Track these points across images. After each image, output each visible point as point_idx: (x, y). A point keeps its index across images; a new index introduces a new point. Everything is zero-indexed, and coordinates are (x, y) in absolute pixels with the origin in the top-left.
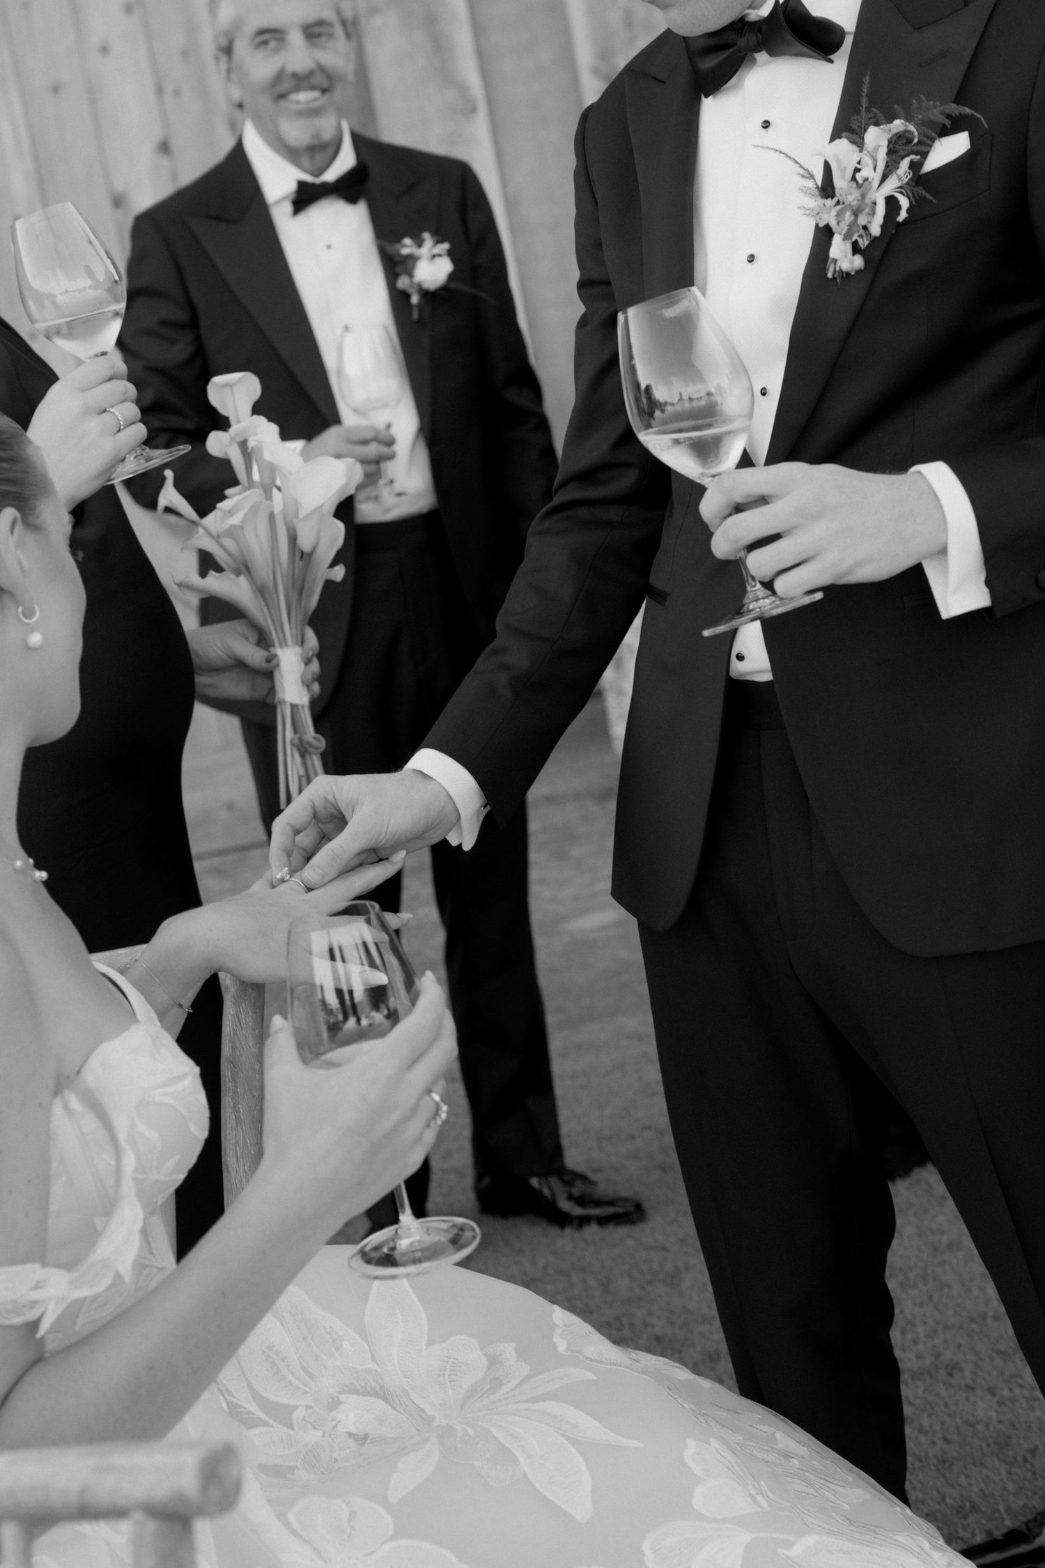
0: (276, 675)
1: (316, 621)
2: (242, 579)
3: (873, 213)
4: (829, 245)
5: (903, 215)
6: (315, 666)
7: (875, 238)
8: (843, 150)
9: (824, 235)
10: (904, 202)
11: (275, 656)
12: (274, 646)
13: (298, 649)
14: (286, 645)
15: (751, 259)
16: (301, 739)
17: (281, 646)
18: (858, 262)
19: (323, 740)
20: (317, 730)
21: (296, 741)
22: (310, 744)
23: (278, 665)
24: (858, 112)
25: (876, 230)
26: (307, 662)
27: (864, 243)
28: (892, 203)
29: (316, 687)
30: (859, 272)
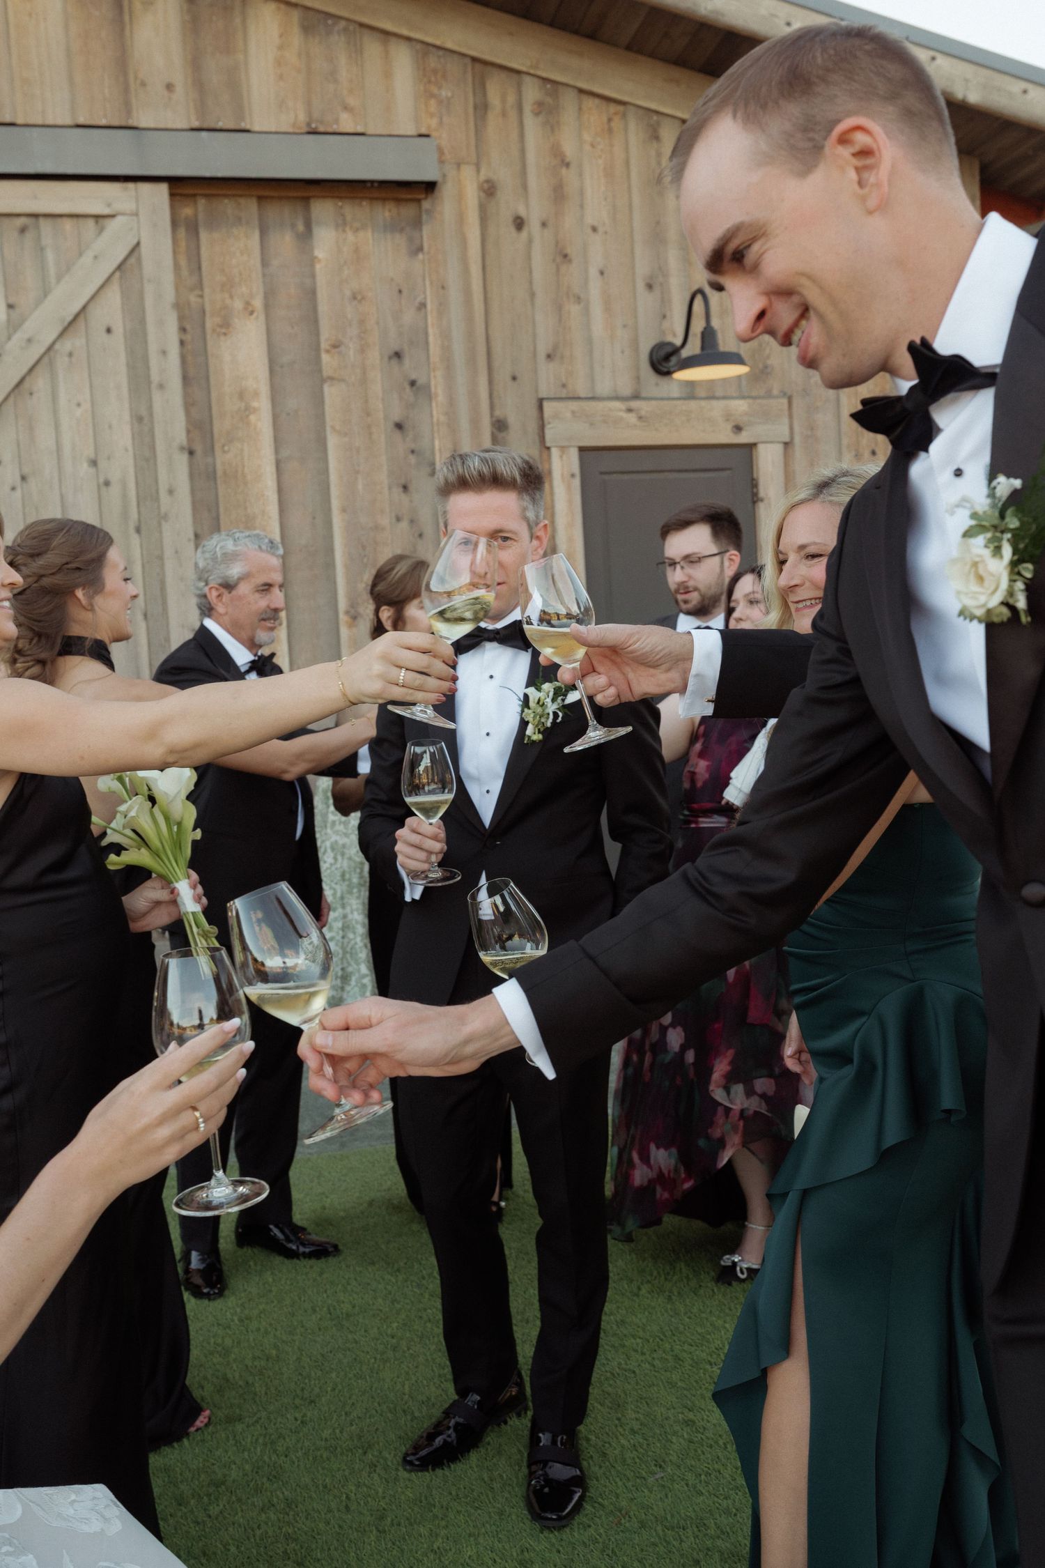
0: (178, 899)
1: (193, 864)
2: (143, 850)
3: (548, 718)
4: (526, 729)
5: (559, 720)
6: (200, 889)
7: (547, 728)
8: (531, 691)
9: (524, 724)
10: (560, 714)
11: (175, 888)
12: (172, 883)
13: (187, 880)
14: (180, 880)
15: (488, 734)
16: (203, 931)
17: (177, 882)
18: (540, 737)
19: (215, 928)
20: (210, 924)
21: (201, 932)
22: (208, 931)
23: (178, 894)
24: (538, 678)
25: (549, 724)
26: (194, 887)
27: (542, 729)
28: (555, 715)
29: (204, 900)
30: (540, 741)
